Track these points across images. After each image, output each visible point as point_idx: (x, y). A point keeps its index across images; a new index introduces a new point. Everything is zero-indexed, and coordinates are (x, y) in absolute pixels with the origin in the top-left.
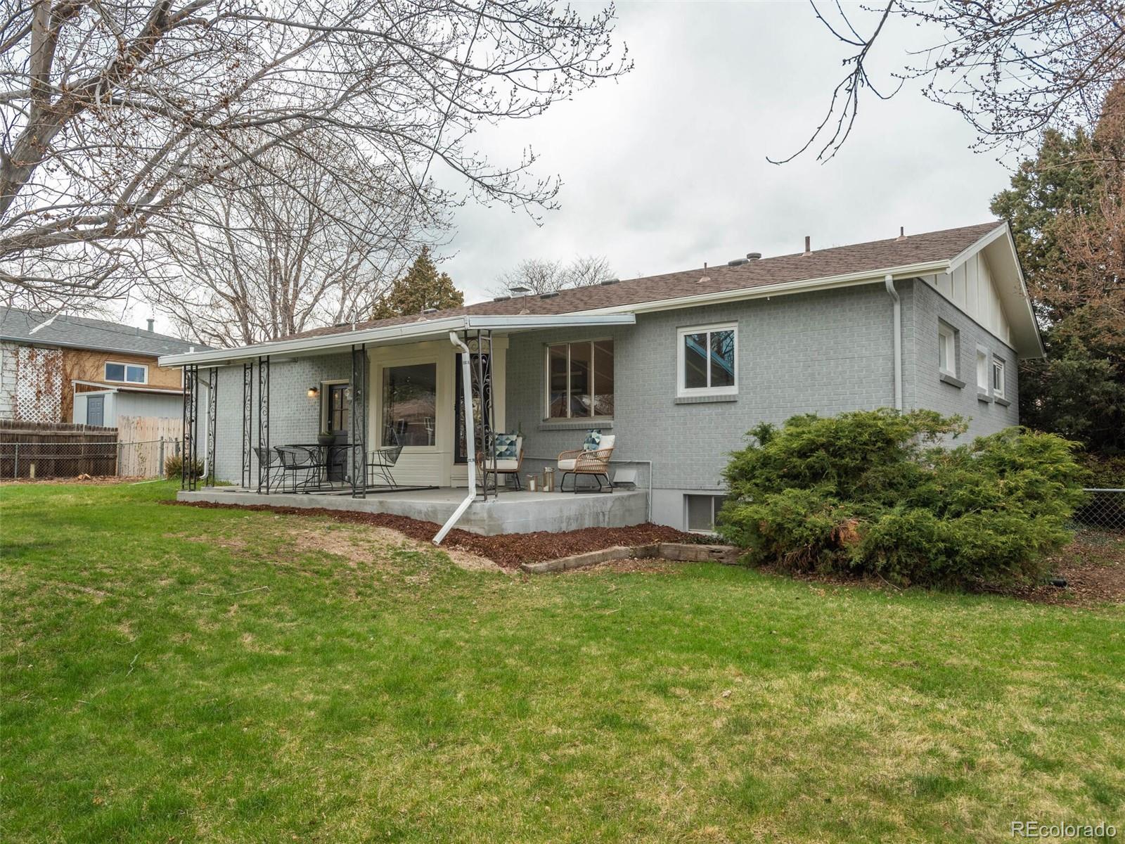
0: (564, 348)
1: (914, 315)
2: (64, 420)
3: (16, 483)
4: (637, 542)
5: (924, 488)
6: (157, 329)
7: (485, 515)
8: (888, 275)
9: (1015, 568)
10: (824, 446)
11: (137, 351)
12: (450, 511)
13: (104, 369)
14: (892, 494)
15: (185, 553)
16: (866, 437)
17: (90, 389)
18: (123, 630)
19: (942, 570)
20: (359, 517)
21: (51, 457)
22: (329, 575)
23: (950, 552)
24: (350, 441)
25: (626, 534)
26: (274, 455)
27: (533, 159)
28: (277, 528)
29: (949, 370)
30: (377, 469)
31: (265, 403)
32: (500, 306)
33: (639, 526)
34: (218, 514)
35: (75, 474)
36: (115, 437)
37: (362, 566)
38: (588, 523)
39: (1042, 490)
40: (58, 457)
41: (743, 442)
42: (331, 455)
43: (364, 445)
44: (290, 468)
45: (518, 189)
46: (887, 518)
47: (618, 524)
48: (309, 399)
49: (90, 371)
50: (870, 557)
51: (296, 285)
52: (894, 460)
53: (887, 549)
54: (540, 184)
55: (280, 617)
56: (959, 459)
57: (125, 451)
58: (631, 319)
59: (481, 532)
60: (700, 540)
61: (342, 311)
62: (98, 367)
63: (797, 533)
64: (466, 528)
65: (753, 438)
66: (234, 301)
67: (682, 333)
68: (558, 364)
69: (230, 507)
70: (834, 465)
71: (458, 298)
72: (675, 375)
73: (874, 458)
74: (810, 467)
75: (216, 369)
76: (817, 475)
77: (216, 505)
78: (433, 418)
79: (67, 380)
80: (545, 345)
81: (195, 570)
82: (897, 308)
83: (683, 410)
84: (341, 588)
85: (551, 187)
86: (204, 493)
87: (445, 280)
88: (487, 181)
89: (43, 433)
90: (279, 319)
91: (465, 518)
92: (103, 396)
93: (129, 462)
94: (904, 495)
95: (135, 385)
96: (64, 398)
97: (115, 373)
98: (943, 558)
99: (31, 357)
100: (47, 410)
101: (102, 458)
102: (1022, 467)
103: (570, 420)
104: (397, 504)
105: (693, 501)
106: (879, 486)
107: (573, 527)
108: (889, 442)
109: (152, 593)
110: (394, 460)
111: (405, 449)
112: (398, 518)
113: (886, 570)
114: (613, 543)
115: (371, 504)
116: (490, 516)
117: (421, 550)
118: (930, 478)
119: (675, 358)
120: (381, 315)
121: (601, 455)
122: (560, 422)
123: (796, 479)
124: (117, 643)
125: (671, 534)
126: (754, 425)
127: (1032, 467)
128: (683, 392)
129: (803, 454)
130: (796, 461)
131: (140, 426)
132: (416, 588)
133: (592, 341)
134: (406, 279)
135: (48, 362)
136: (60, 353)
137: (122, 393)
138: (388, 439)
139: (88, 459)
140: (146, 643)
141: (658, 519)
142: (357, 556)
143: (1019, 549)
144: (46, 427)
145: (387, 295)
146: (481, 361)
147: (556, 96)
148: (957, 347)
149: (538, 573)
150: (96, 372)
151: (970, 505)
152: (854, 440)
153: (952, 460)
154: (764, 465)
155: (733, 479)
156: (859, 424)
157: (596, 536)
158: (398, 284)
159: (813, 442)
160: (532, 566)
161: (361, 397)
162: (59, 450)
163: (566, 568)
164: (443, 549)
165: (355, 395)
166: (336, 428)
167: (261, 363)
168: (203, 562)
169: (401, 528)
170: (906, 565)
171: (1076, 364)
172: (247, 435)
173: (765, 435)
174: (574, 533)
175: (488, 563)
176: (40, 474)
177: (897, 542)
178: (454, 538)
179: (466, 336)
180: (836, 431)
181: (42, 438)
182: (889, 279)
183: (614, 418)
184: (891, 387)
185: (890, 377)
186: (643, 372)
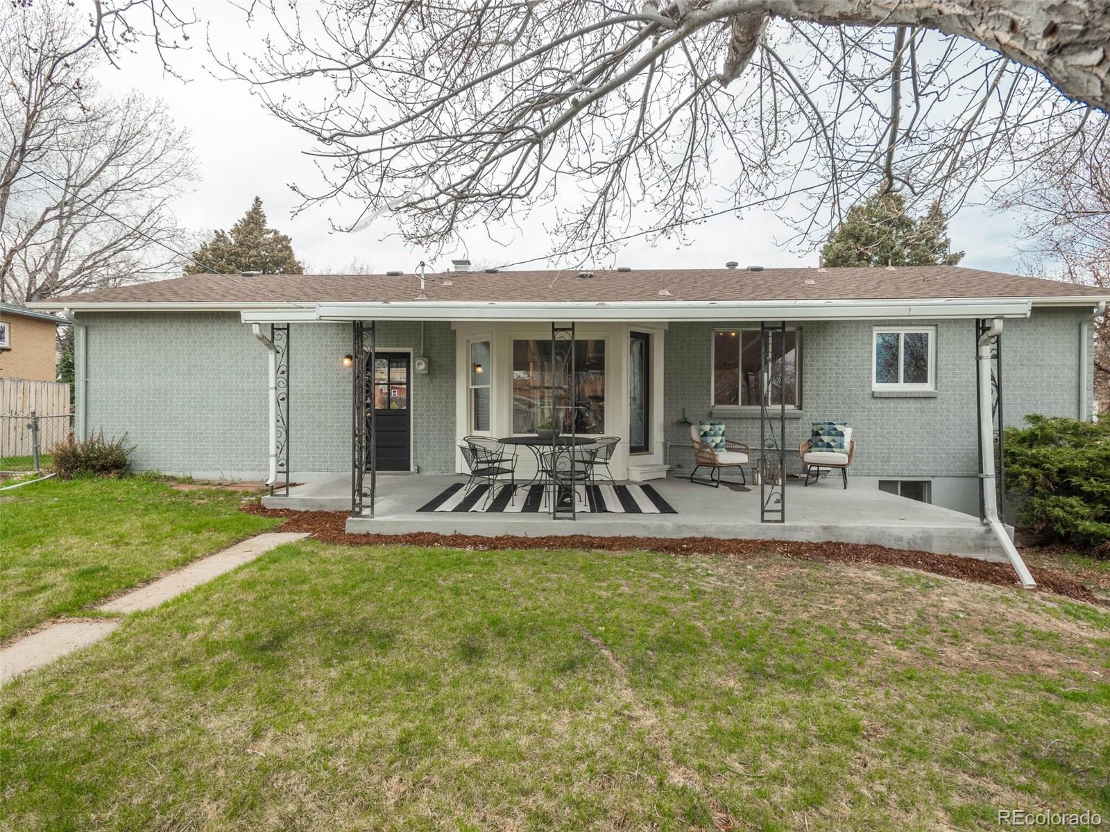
48: (343, 367)
67: (876, 331)
72: (870, 371)
80: (712, 330)
82: (1083, 328)
83: (879, 404)
119: (870, 353)
128: (876, 385)
183: (800, 408)
184: (1074, 392)
185: (1074, 384)
186: (837, 365)
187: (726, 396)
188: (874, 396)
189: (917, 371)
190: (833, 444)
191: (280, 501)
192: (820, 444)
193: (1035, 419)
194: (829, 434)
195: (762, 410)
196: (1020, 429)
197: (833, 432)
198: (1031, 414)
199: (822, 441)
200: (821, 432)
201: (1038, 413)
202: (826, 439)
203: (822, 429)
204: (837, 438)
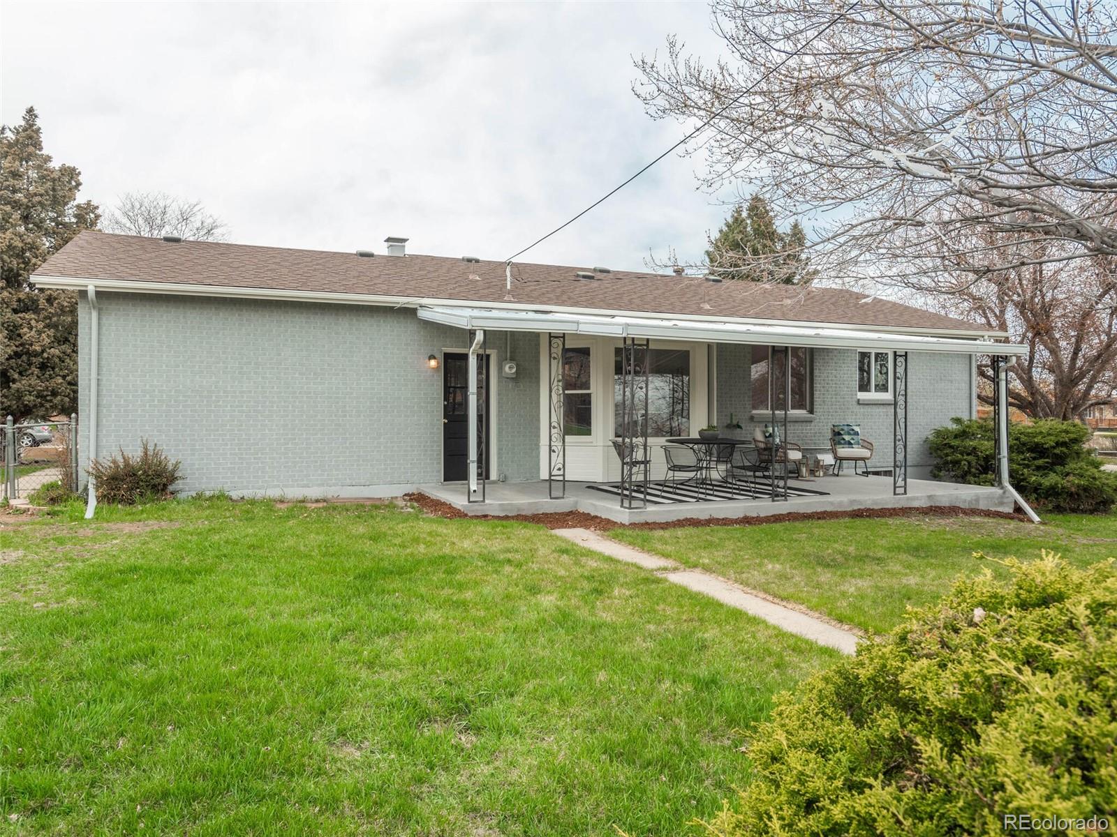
72: (857, 381)
83: (862, 409)
119: (857, 368)
128: (859, 394)
183: (811, 412)
184: (968, 401)
185: (967, 395)
186: (836, 377)
188: (858, 402)
190: (852, 442)
191: (480, 508)
192: (842, 442)
193: (958, 421)
194: (849, 434)
195: (786, 414)
196: (950, 428)
197: (852, 432)
198: (954, 417)
199: (844, 439)
200: (842, 432)
201: (959, 417)
202: (847, 438)
203: (843, 430)
204: (855, 437)
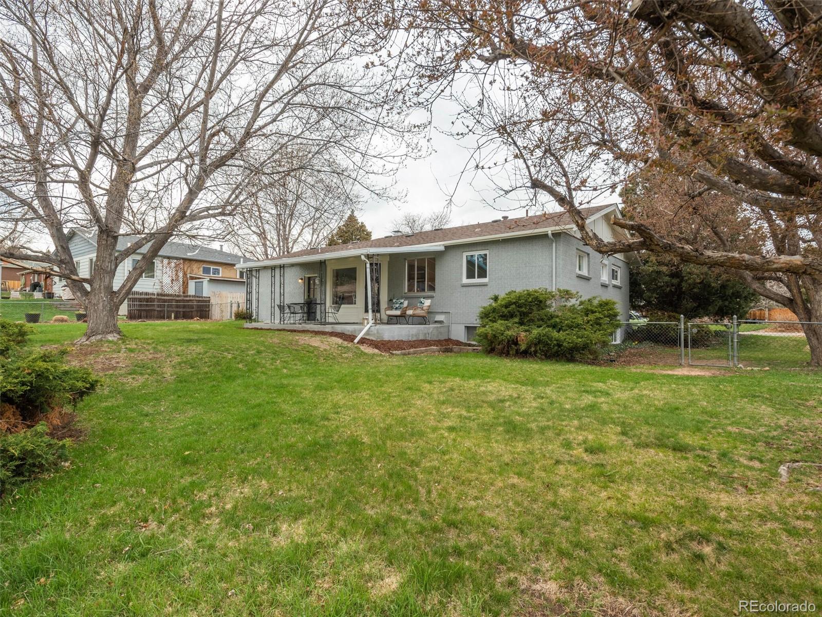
0: (414, 260)
1: (562, 248)
2: (184, 293)
3: (166, 321)
4: (442, 346)
5: (553, 320)
6: (224, 250)
7: (376, 332)
8: (549, 230)
9: (586, 352)
10: (514, 303)
11: (216, 260)
12: (361, 331)
13: (202, 269)
14: (541, 322)
15: (256, 343)
16: (530, 299)
17: (196, 278)
18: (240, 366)
19: (557, 352)
20: (323, 333)
21: (181, 310)
22: (313, 352)
23: (559, 345)
24: (318, 302)
25: (438, 343)
26: (286, 307)
27: (396, 182)
28: (290, 336)
29: (585, 272)
30: (330, 315)
31: (282, 285)
32: (386, 241)
33: (445, 340)
34: (264, 332)
35: (192, 318)
36: (209, 301)
37: (325, 350)
38: (421, 337)
39: (601, 321)
40: (184, 310)
41: (487, 303)
42: (309, 309)
43: (325, 304)
44: (293, 313)
45: (390, 195)
46: (536, 332)
47: (435, 338)
48: (299, 283)
49: (195, 270)
50: (529, 347)
51: (290, 227)
52: (543, 309)
53: (536, 345)
54: (399, 193)
55: (295, 365)
56: (572, 309)
57: (213, 307)
58: (442, 248)
59: (374, 339)
60: (470, 345)
61: (312, 240)
62: (199, 268)
63: (501, 338)
64: (368, 337)
65: (492, 301)
66: (259, 235)
67: (465, 255)
68: (411, 267)
69: (268, 329)
70: (518, 311)
71: (369, 234)
72: (462, 273)
73: (534, 308)
74: (509, 312)
75: (258, 270)
76: (512, 316)
77: (261, 329)
78: (355, 292)
79: (185, 274)
80: (405, 259)
81: (263, 348)
82: (554, 245)
83: (465, 289)
84: (318, 357)
85: (404, 194)
86: (254, 325)
87: (363, 226)
88: (377, 192)
89: (177, 299)
90: (281, 243)
91: (367, 333)
92: (202, 282)
93: (215, 312)
94: (546, 323)
95: (216, 277)
96: (184, 283)
97: (206, 271)
98: (556, 348)
99: (169, 263)
100: (176, 288)
101: (203, 311)
102: (595, 312)
103: (416, 294)
104: (339, 328)
105: (468, 328)
106: (536, 320)
107: (415, 339)
108: (541, 302)
109: (248, 355)
110: (338, 311)
111: (343, 306)
112: (339, 333)
113: (536, 352)
114: (431, 346)
115: (328, 328)
116: (378, 333)
117: (349, 345)
118: (557, 317)
119: (462, 265)
120: (332, 243)
121: (424, 308)
122: (412, 294)
123: (504, 317)
124: (239, 370)
125: (458, 343)
126: (491, 295)
127: (599, 312)
128: (465, 281)
129: (506, 306)
130: (504, 309)
131: (220, 296)
132: (347, 358)
133: (426, 257)
134: (344, 225)
135: (177, 266)
136: (182, 261)
137: (211, 280)
138: (335, 302)
139: (197, 311)
140: (249, 370)
141: (453, 337)
142: (323, 347)
143: (588, 344)
144: (178, 296)
145: (335, 232)
146: (375, 267)
147: (401, 166)
148: (589, 261)
149: (396, 355)
150: (198, 270)
151: (570, 327)
152: (526, 301)
153: (569, 310)
154: (493, 312)
155: (482, 318)
156: (529, 294)
157: (425, 343)
158: (339, 228)
159: (510, 301)
160: (394, 352)
161: (323, 283)
162: (184, 307)
163: (409, 354)
164: (358, 345)
165: (321, 281)
166: (312, 296)
167: (281, 267)
168: (265, 346)
169: (341, 337)
170: (543, 351)
171: (651, 269)
172: (273, 299)
173: (496, 299)
174: (414, 341)
175: (376, 351)
176: (176, 318)
177: (539, 341)
178: (363, 341)
179: (368, 256)
180: (519, 297)
181: (177, 301)
182: (550, 233)
183: (435, 292)
186: (448, 272)
187: (411, 289)
188: (464, 286)
189: (483, 273)
